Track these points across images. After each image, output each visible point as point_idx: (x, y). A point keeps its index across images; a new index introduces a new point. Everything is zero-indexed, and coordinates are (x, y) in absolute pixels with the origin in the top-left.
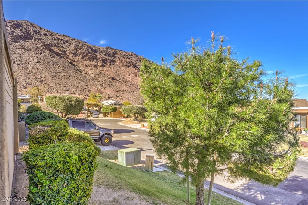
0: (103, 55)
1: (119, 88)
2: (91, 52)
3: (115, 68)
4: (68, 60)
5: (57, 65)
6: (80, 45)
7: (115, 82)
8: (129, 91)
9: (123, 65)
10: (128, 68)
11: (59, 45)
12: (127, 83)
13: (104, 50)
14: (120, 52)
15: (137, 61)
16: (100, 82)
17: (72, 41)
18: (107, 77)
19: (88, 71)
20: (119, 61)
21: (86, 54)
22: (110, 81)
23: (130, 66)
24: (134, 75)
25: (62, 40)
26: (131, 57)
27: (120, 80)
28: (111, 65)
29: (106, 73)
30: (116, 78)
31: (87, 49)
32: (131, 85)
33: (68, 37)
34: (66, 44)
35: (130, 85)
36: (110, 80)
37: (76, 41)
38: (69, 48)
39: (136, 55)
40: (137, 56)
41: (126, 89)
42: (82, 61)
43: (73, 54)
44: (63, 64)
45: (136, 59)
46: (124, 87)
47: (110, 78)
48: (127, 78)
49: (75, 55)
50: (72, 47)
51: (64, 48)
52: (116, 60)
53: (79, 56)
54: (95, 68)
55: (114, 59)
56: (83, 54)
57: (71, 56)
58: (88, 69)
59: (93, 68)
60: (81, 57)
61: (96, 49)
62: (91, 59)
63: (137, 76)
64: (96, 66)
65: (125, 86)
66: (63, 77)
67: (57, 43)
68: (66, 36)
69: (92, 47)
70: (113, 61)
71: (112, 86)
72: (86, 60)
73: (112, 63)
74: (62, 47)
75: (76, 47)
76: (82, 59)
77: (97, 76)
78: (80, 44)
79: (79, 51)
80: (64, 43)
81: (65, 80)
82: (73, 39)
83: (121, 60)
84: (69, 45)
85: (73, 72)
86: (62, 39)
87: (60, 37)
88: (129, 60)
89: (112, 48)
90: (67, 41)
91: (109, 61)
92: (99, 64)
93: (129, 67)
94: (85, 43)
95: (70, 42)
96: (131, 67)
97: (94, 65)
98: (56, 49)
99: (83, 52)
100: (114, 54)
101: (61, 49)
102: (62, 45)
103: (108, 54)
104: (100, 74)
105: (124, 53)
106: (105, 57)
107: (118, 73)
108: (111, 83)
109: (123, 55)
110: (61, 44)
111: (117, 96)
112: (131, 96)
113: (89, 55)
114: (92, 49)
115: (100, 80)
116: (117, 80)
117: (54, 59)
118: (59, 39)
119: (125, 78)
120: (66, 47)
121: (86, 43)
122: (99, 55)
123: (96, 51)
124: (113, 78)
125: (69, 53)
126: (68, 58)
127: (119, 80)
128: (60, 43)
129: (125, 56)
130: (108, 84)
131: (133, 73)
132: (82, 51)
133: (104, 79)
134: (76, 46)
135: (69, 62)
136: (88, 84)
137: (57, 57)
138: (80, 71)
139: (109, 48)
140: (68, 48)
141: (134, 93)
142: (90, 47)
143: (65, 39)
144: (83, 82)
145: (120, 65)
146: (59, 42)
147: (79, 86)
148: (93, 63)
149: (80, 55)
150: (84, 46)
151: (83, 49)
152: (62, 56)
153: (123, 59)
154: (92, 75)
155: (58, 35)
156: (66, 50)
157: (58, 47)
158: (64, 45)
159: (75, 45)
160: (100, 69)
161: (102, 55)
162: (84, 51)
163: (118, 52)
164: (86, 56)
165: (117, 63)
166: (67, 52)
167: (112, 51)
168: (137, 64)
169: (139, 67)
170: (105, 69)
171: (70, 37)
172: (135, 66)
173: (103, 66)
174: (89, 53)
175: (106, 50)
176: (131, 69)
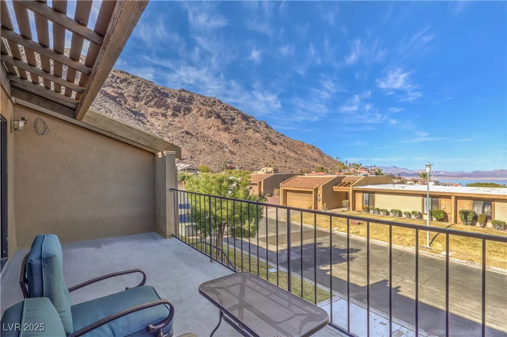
0: (175, 101)
1: (195, 147)
2: (158, 95)
3: (191, 118)
4: (126, 105)
7: (191, 138)
8: (208, 150)
9: (201, 115)
10: (208, 120)
11: (114, 85)
12: (206, 139)
13: (176, 94)
14: (199, 97)
15: (221, 109)
16: (169, 137)
17: (133, 80)
18: (180, 131)
19: (153, 122)
20: (196, 109)
21: (151, 98)
22: (183, 137)
23: (211, 116)
24: (216, 128)
25: (118, 78)
26: (213, 105)
27: (197, 136)
28: (185, 114)
29: (179, 125)
30: (191, 132)
31: (152, 91)
32: (212, 142)
33: (127, 73)
34: (124, 84)
35: (210, 143)
36: (183, 135)
37: (138, 79)
38: (128, 90)
39: (219, 101)
40: (221, 103)
41: (204, 147)
42: (146, 107)
43: (133, 97)
44: (119, 111)
45: (219, 107)
46: (202, 146)
47: (183, 132)
48: (206, 133)
49: (136, 99)
50: (132, 88)
51: (121, 88)
52: (193, 108)
53: (142, 101)
54: (163, 118)
55: (190, 106)
56: (147, 98)
57: (130, 101)
58: (154, 119)
59: (160, 117)
60: (144, 101)
61: (165, 91)
62: (158, 105)
63: (220, 130)
64: (164, 115)
65: (203, 143)
67: (111, 81)
68: (123, 72)
69: (159, 88)
70: (189, 110)
71: (185, 144)
72: (151, 106)
73: (187, 112)
74: (119, 87)
75: (138, 88)
76: (145, 104)
78: (144, 84)
79: (142, 94)
80: (121, 82)
82: (133, 77)
83: (199, 108)
84: (128, 85)
85: (133, 123)
86: (119, 76)
88: (209, 109)
89: (186, 91)
90: (125, 80)
91: (183, 108)
92: (170, 113)
93: (209, 117)
94: (150, 84)
95: (129, 81)
96: (213, 118)
97: (162, 113)
98: (109, 90)
99: (147, 96)
100: (191, 100)
101: (116, 90)
102: (118, 85)
103: (181, 99)
104: (170, 127)
105: (204, 99)
106: (177, 103)
107: (194, 125)
108: (184, 140)
109: (202, 101)
110: (117, 83)
111: (191, 157)
112: (211, 158)
113: (156, 99)
114: (159, 92)
115: (170, 134)
116: (193, 136)
117: (107, 105)
118: (114, 76)
119: (204, 132)
120: (124, 88)
121: (151, 82)
122: (169, 101)
123: (166, 95)
124: (187, 133)
125: (128, 96)
126: (125, 103)
127: (196, 135)
128: (115, 82)
129: (205, 103)
130: (181, 141)
131: (215, 127)
132: (146, 93)
133: (175, 133)
134: (138, 86)
135: (128, 109)
137: (111, 101)
138: (142, 122)
139: (183, 90)
140: (126, 90)
141: (214, 154)
142: (157, 88)
143: (123, 76)
145: (198, 114)
146: (113, 80)
148: (161, 110)
149: (143, 99)
150: (149, 87)
151: (147, 91)
152: (118, 99)
153: (202, 107)
154: (158, 128)
155: (113, 70)
156: (123, 91)
157: (113, 87)
158: (120, 85)
159: (136, 86)
160: (170, 119)
161: (173, 100)
162: (148, 94)
163: (195, 97)
164: (151, 101)
165: (194, 111)
166: (126, 95)
167: (187, 95)
168: (221, 114)
169: (223, 117)
170: (177, 119)
171: (129, 74)
172: (218, 117)
173: (174, 115)
174: (156, 97)
175: (179, 93)
176: (213, 120)
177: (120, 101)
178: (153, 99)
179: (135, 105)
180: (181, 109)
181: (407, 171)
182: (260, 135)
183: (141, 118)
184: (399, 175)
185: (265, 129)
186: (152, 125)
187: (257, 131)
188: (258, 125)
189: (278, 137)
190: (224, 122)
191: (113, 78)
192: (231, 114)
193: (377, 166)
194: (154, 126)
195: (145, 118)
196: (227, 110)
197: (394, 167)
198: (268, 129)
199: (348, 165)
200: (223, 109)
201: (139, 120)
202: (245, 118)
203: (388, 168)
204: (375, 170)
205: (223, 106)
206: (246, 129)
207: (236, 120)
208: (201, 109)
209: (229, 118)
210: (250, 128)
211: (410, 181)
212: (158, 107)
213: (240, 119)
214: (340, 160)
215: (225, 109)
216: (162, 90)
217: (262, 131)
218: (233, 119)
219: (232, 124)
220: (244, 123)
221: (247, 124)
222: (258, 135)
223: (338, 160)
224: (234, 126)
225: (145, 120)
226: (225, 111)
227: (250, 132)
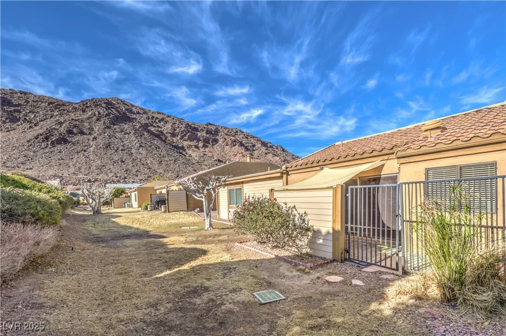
0: (204, 134)
2: (190, 130)
3: (218, 148)
4: (167, 141)
6: (178, 122)
9: (227, 145)
10: (233, 148)
11: (154, 124)
13: (205, 128)
14: (223, 128)
15: (243, 138)
17: (168, 119)
18: (212, 160)
19: (190, 153)
20: (222, 140)
21: (185, 133)
23: (236, 145)
25: (157, 118)
26: (236, 135)
29: (210, 154)
31: (185, 127)
33: (163, 114)
34: (162, 123)
37: (172, 118)
38: (165, 127)
39: (240, 131)
40: (242, 132)
42: (182, 142)
43: (170, 133)
45: (241, 136)
47: (216, 161)
49: (173, 135)
50: (169, 126)
51: (160, 127)
52: (219, 138)
53: (177, 136)
54: (196, 150)
55: (217, 138)
56: (182, 133)
57: (169, 137)
58: (191, 151)
59: (194, 149)
60: (179, 137)
61: (195, 126)
62: (191, 139)
63: (244, 156)
64: (197, 147)
67: (152, 122)
68: (160, 113)
69: (190, 124)
70: (216, 141)
72: (185, 140)
73: (214, 143)
74: (158, 127)
75: (174, 126)
76: (181, 139)
77: (202, 159)
79: (178, 130)
80: (160, 121)
82: (168, 116)
83: (224, 138)
84: (165, 124)
85: (177, 156)
86: (157, 116)
87: (154, 115)
88: (234, 138)
89: (212, 125)
90: (162, 120)
91: (211, 140)
92: (201, 144)
93: (234, 146)
94: (182, 121)
95: (166, 120)
96: (237, 146)
97: (195, 146)
98: (152, 129)
100: (217, 132)
101: (157, 129)
102: (157, 124)
103: (209, 132)
104: (205, 156)
105: (227, 130)
106: (206, 135)
107: (222, 153)
109: (226, 132)
110: (157, 122)
113: (189, 134)
114: (191, 126)
118: (153, 117)
120: (163, 126)
122: (199, 134)
123: (196, 129)
124: (219, 161)
125: (167, 133)
126: (166, 139)
127: (225, 162)
128: (155, 122)
129: (228, 134)
131: (240, 154)
133: (210, 162)
134: (174, 124)
135: (170, 144)
136: (195, 168)
137: (157, 139)
139: (210, 124)
142: (188, 124)
143: (160, 116)
144: (189, 166)
145: (224, 144)
146: (153, 121)
148: (194, 143)
150: (182, 124)
151: (181, 128)
153: (227, 137)
154: (196, 158)
155: (151, 112)
156: (162, 129)
157: (154, 127)
158: (159, 124)
159: (172, 124)
160: (202, 150)
161: (202, 133)
162: (182, 130)
163: (220, 129)
164: (185, 135)
165: (221, 142)
166: (165, 132)
167: (213, 128)
168: (243, 142)
169: (245, 145)
170: (207, 150)
171: (165, 114)
172: (242, 144)
173: (205, 146)
174: (189, 132)
175: (206, 127)
176: (237, 148)
178: (186, 134)
179: (173, 140)
180: (209, 140)
182: (278, 158)
183: (181, 151)
185: (282, 152)
186: (190, 156)
187: (275, 155)
188: (275, 149)
189: (294, 158)
190: (247, 149)
191: (153, 119)
192: (252, 141)
194: (192, 157)
195: (185, 150)
196: (247, 138)
198: (284, 153)
200: (244, 137)
201: (181, 153)
202: (264, 144)
205: (244, 135)
206: (266, 154)
207: (256, 146)
208: (226, 139)
209: (250, 145)
210: (269, 153)
212: (191, 141)
213: (260, 145)
215: (246, 137)
216: (192, 126)
217: (279, 154)
218: (254, 146)
219: (253, 150)
220: (264, 149)
221: (266, 149)
222: (277, 158)
224: (255, 152)
225: (184, 153)
226: (246, 139)
227: (270, 156)
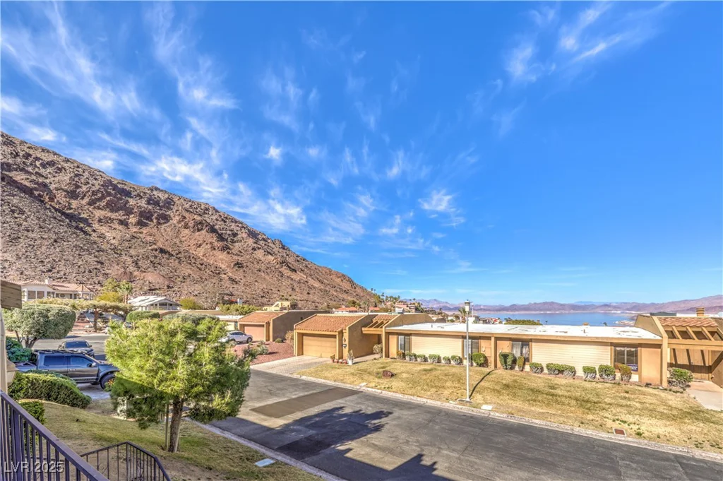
0: (143, 203)
1: (176, 271)
2: (113, 192)
3: (168, 229)
4: (52, 204)
5: (22, 212)
6: (86, 175)
7: (168, 259)
8: (196, 277)
9: (186, 227)
10: (197, 233)
11: (30, 169)
12: (193, 261)
13: (145, 193)
14: (182, 200)
15: (217, 220)
16: (131, 256)
18: (150, 248)
19: (103, 231)
20: (177, 218)
21: (99, 195)
22: (156, 257)
23: (202, 229)
24: (209, 246)
25: (37, 159)
26: (205, 213)
27: (179, 256)
28: (159, 223)
29: (149, 238)
30: (170, 249)
31: (102, 185)
32: (202, 266)
33: (55, 154)
34: (49, 170)
35: (199, 266)
36: (156, 253)
37: (76, 165)
38: (56, 179)
39: (214, 209)
40: (217, 211)
41: (189, 271)
42: (90, 209)
43: (67, 191)
44: (38, 212)
45: (214, 217)
46: (186, 270)
47: (156, 250)
48: (194, 253)
49: (73, 194)
50: (65, 177)
51: (43, 176)
52: (172, 215)
53: (82, 198)
54: (121, 227)
55: (168, 213)
56: (93, 195)
57: (61, 198)
58: (105, 228)
59: (116, 225)
60: (86, 200)
61: (126, 187)
62: (112, 207)
63: (214, 249)
64: (123, 223)
65: (189, 266)
66: (39, 242)
67: (24, 163)
68: (48, 152)
69: (115, 182)
70: (166, 218)
71: (159, 266)
72: (99, 208)
73: (162, 221)
74: (38, 174)
75: (76, 179)
76: (90, 204)
77: (127, 244)
78: (86, 173)
79: (84, 188)
80: (44, 166)
81: (44, 248)
82: (67, 161)
83: (182, 216)
84: (56, 172)
85: (66, 232)
86: (39, 156)
87: (31, 152)
88: (199, 218)
89: (162, 191)
90: (51, 164)
91: (156, 215)
92: (133, 219)
93: (199, 230)
94: (98, 173)
95: (60, 166)
96: (204, 232)
97: (120, 220)
98: (19, 177)
99: (93, 191)
100: (169, 203)
101: (34, 178)
102: (37, 170)
103: (153, 202)
104: (134, 241)
105: (190, 203)
106: (146, 206)
107: (175, 240)
108: (157, 261)
109: (187, 206)
110: (36, 166)
111: (168, 287)
112: (200, 287)
113: (108, 198)
114: (115, 187)
115: (133, 252)
116: (173, 255)
117: (15, 201)
118: (27, 156)
119: (191, 251)
120: (49, 176)
121: (100, 171)
122: (132, 202)
123: (128, 194)
124: (162, 251)
125: (57, 189)
126: (52, 199)
127: (177, 254)
128: (31, 164)
129: (191, 210)
130: (151, 262)
131: (207, 244)
132: (90, 188)
133: (142, 251)
134: (76, 175)
135: (56, 210)
136: (103, 259)
137: (23, 195)
138: (83, 231)
139: (157, 189)
140: (53, 179)
141: (206, 282)
142: (110, 182)
143: (47, 157)
144: (90, 254)
145: (180, 225)
146: (28, 162)
147: (80, 263)
148: (119, 215)
149: (85, 196)
150: (96, 179)
151: (93, 185)
152: (36, 193)
153: (187, 215)
154: (113, 242)
155: (27, 145)
156: (48, 181)
157: (28, 172)
158: (42, 171)
159: (72, 175)
160: (133, 229)
161: (139, 201)
162: (94, 189)
163: (176, 199)
164: (100, 199)
165: (175, 220)
166: (52, 187)
167: (163, 197)
168: (217, 227)
169: (219, 232)
170: (145, 230)
171: (60, 156)
172: (212, 230)
173: (140, 224)
174: (109, 194)
175: (148, 192)
176: (203, 235)
177: (39, 195)
178: (103, 197)
179: (70, 204)
180: (152, 215)
181: (448, 305)
182: (273, 258)
183: (82, 225)
184: (440, 309)
185: (281, 250)
186: (102, 236)
187: (268, 252)
188: (271, 245)
189: (298, 261)
190: (221, 238)
191: (27, 159)
192: (232, 227)
193: (417, 299)
194: (105, 238)
195: (89, 225)
196: (225, 222)
197: (436, 300)
198: (284, 251)
199: (384, 298)
200: (220, 219)
201: (77, 228)
202: (252, 234)
203: (429, 302)
204: (414, 304)
205: (220, 216)
206: (254, 249)
207: (239, 236)
208: (185, 218)
209: (228, 232)
210: (259, 248)
211: (451, 316)
212: (112, 211)
213: (245, 235)
214: (376, 292)
215: (223, 220)
216: (119, 186)
217: (276, 252)
218: (235, 235)
219: (233, 242)
220: (251, 241)
221: (255, 243)
222: (271, 258)
223: (373, 292)
224: (237, 244)
225: (88, 229)
226: (222, 223)
227: (259, 254)
